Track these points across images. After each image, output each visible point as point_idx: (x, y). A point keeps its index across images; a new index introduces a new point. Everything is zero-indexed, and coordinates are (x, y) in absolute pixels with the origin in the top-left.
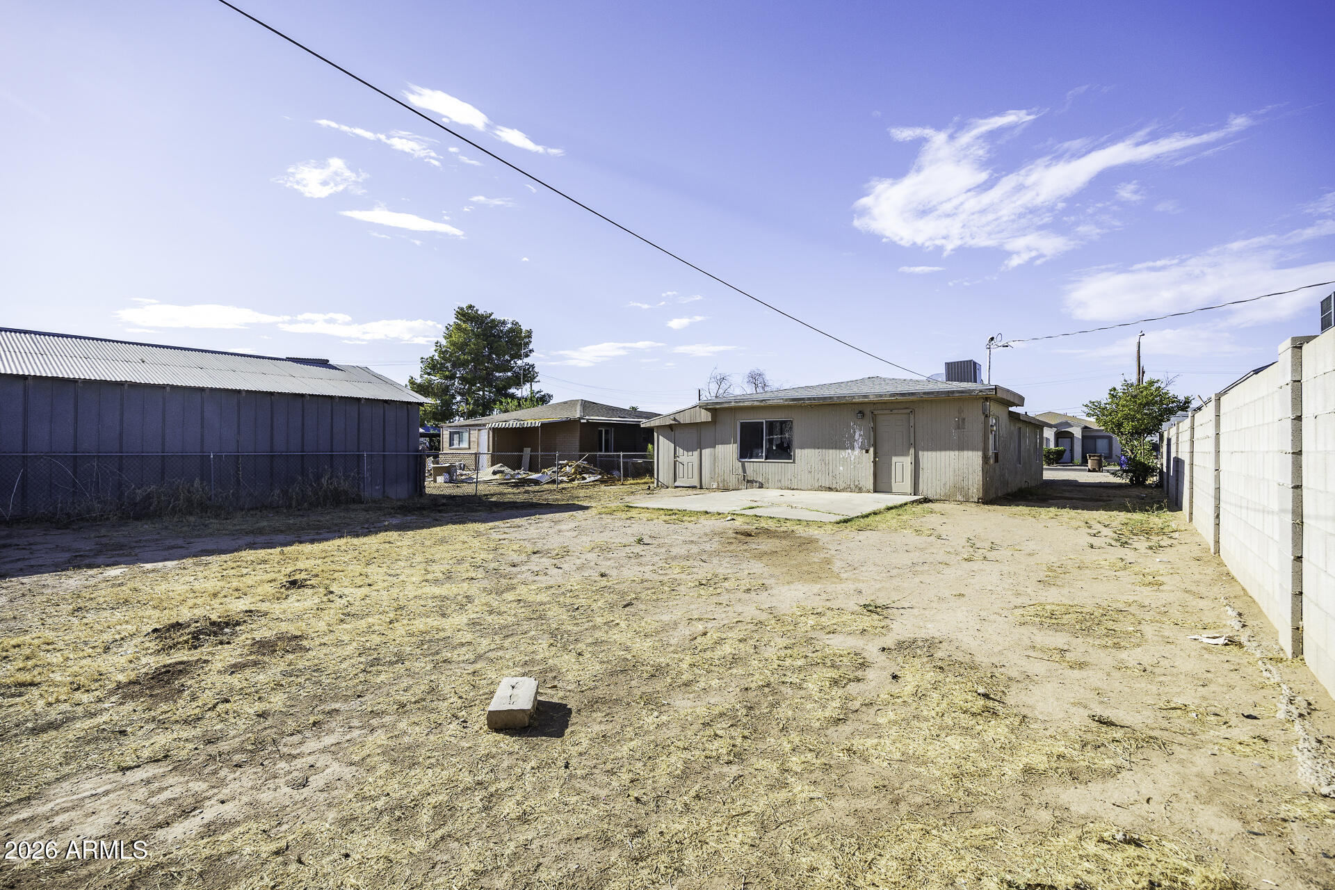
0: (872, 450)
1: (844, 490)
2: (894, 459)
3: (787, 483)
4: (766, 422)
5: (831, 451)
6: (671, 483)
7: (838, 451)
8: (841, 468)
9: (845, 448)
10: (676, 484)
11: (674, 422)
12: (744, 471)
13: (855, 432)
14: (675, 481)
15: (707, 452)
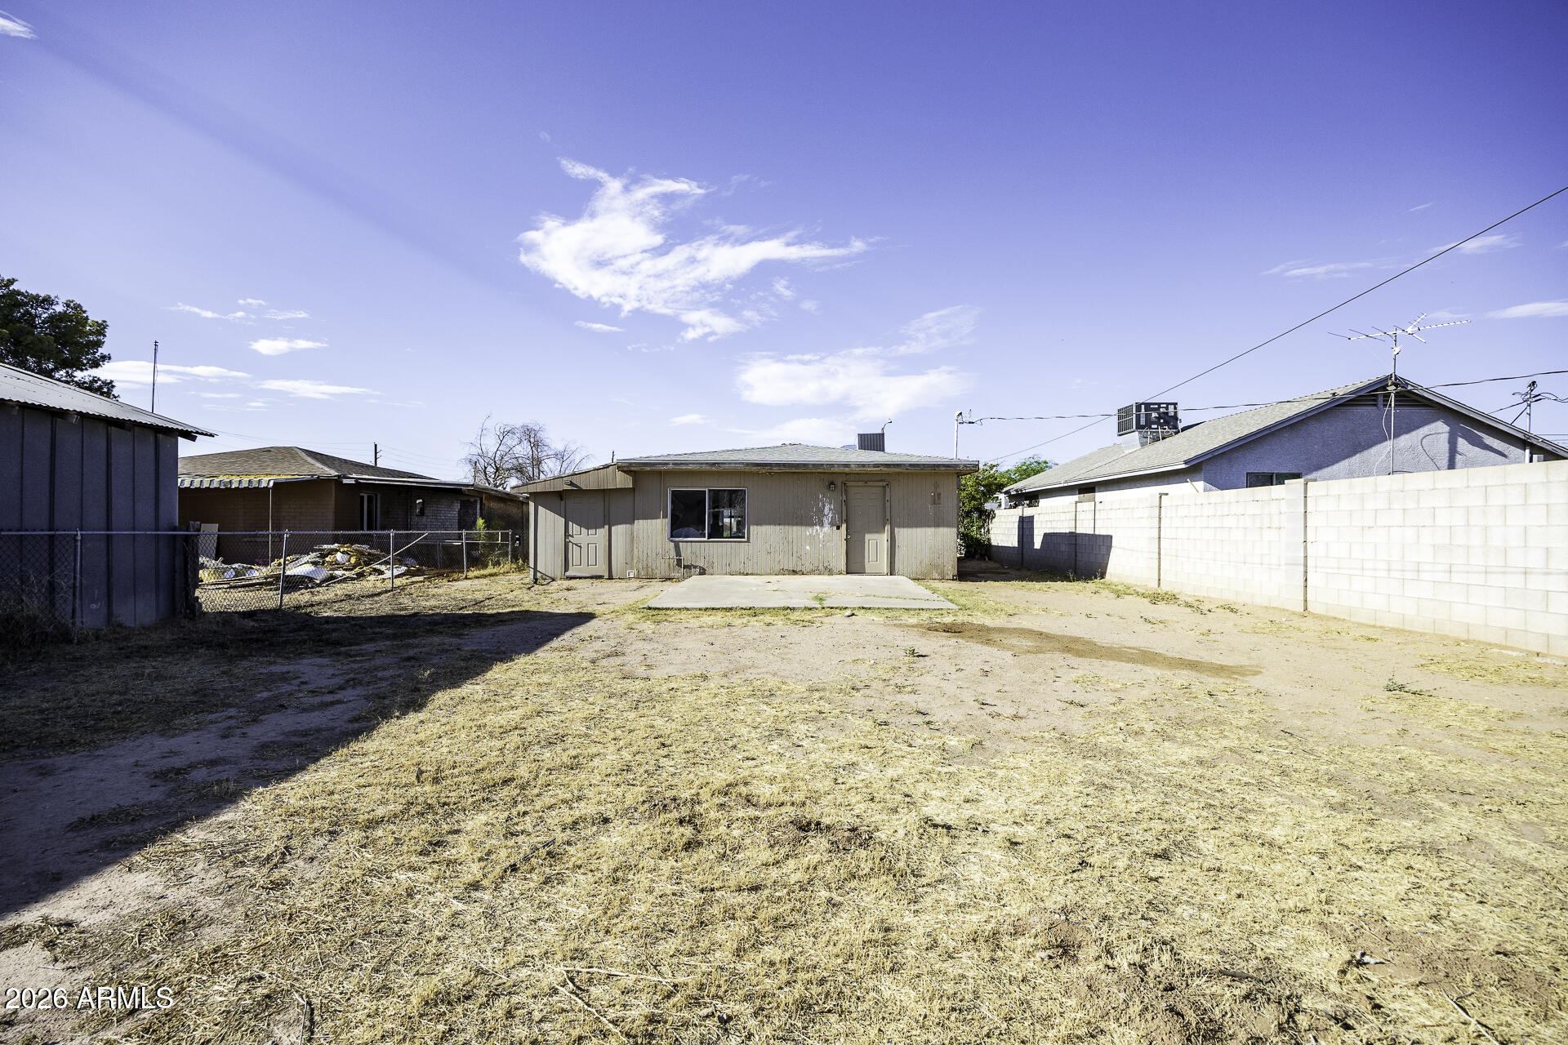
0: (844, 526)
1: (811, 572)
2: (868, 537)
3: (740, 567)
4: (710, 491)
5: (795, 528)
6: (558, 572)
7: (803, 528)
8: (808, 548)
9: (812, 524)
10: (568, 574)
11: (570, 488)
12: (678, 553)
13: (824, 506)
14: (566, 569)
15: (619, 530)
